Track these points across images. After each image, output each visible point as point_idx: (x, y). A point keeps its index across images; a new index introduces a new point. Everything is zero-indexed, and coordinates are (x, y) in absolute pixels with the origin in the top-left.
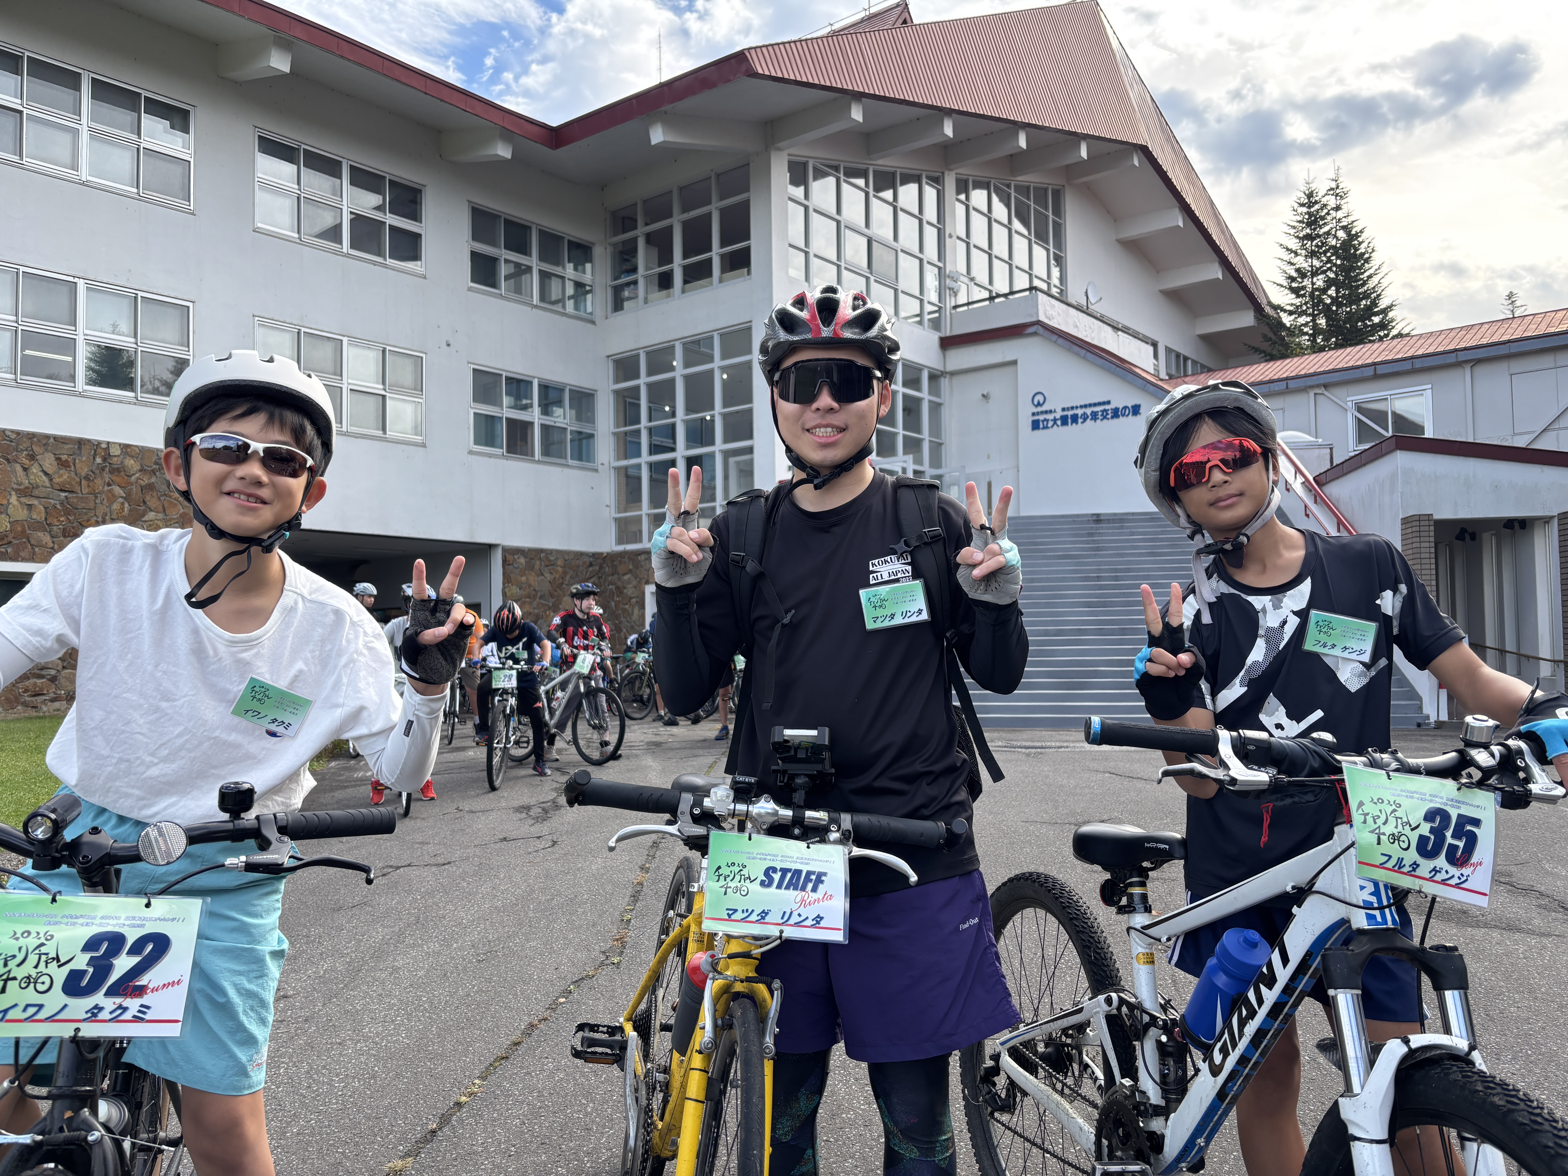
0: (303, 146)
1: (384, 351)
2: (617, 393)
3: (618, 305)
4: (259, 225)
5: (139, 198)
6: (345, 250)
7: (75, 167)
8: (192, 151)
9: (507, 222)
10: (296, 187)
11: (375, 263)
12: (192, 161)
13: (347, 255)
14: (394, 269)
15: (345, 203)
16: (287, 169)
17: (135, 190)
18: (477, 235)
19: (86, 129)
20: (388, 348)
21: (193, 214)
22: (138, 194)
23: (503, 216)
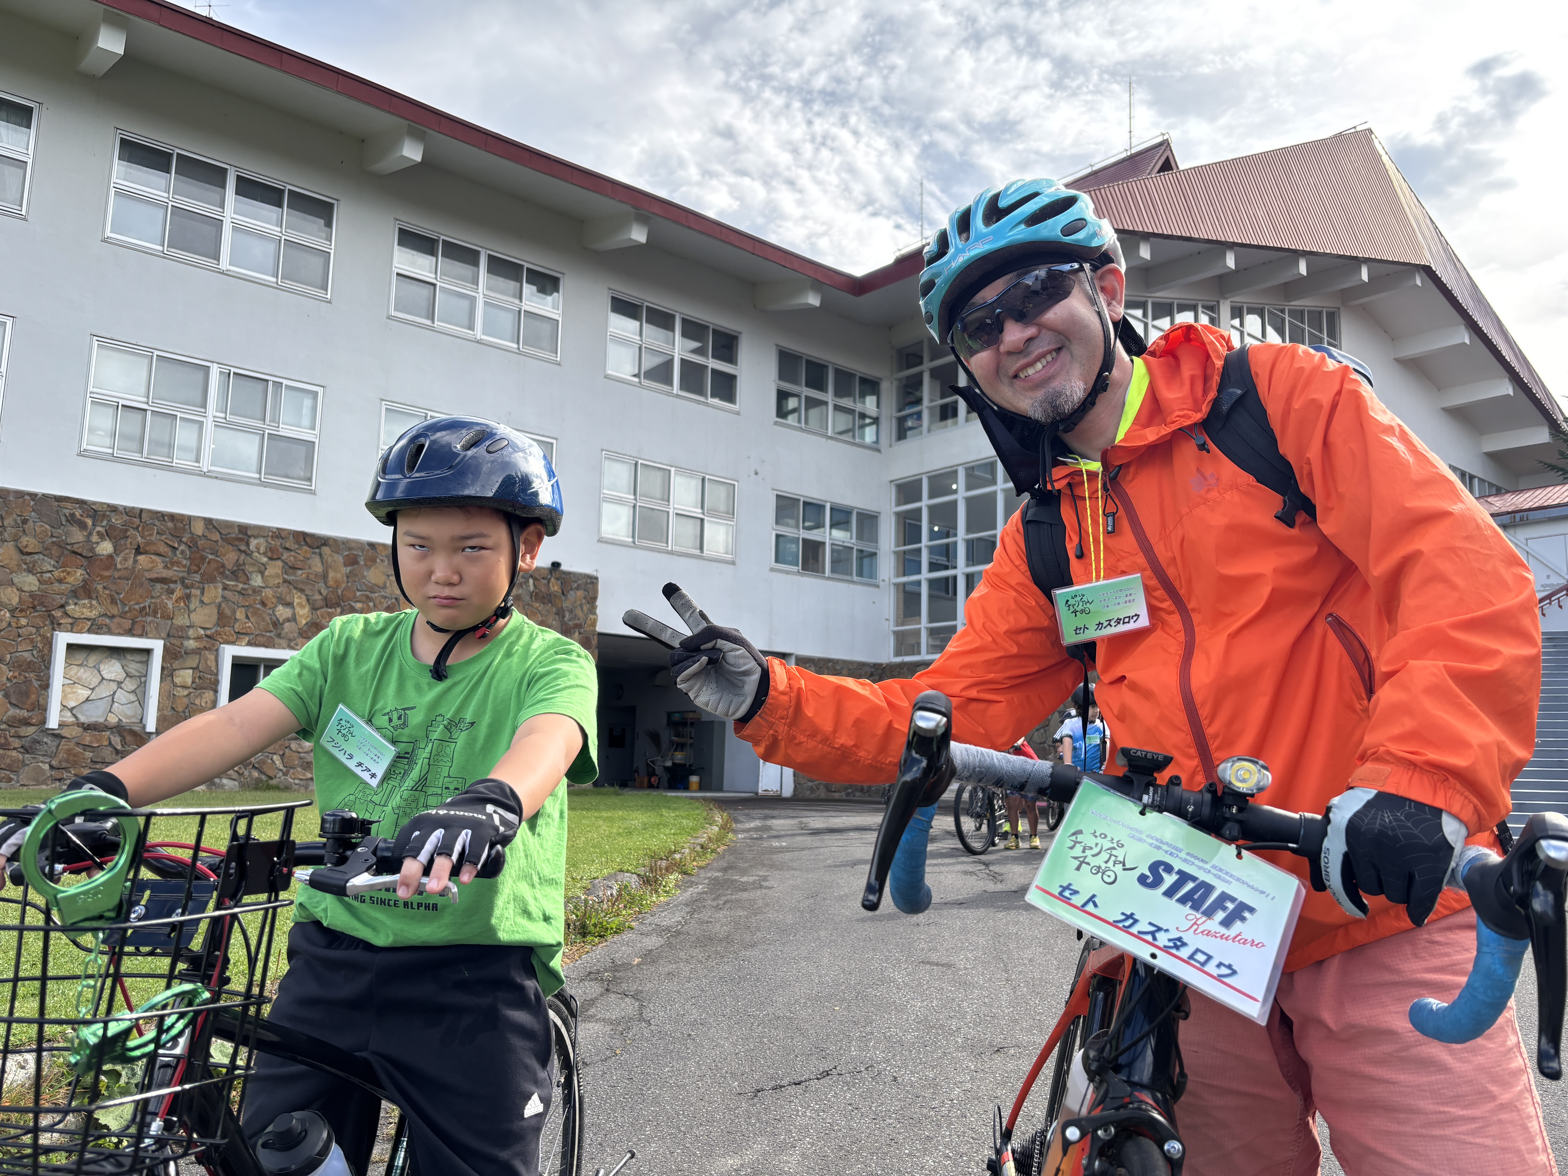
0: (646, 304)
1: (703, 480)
2: (898, 515)
3: (902, 434)
4: (609, 372)
5: (519, 353)
6: (675, 392)
7: (471, 327)
8: (560, 311)
9: (808, 362)
10: (638, 338)
11: (698, 402)
12: (560, 319)
13: (677, 396)
14: (713, 407)
15: (676, 350)
16: (633, 324)
17: (515, 346)
18: (783, 374)
19: (481, 296)
20: (707, 477)
21: (559, 364)
22: (519, 349)
23: (805, 357)
